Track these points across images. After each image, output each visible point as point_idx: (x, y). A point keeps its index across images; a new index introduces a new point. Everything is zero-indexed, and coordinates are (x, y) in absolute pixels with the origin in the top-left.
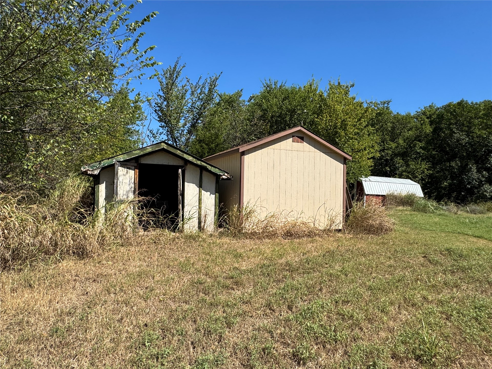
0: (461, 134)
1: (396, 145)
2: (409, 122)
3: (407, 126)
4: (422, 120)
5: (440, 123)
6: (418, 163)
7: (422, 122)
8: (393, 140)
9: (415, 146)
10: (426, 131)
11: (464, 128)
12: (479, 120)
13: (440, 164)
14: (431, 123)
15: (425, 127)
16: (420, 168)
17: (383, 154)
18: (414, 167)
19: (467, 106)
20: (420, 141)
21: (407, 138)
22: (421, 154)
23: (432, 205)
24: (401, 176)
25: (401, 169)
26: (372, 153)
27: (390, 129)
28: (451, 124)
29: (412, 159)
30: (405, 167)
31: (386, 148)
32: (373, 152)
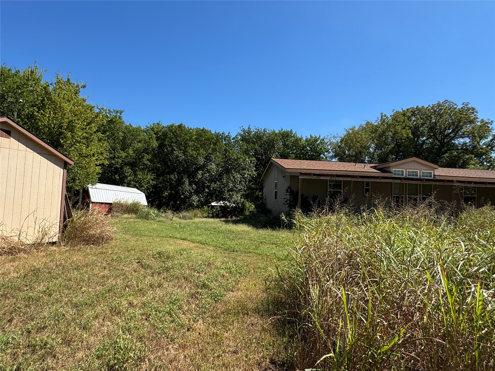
0: (179, 151)
1: (126, 155)
2: (139, 135)
3: (137, 138)
4: (150, 135)
5: (164, 140)
6: (144, 174)
7: (150, 136)
8: (123, 150)
9: (143, 157)
10: (153, 145)
11: (182, 147)
12: (193, 142)
13: (163, 176)
14: (158, 139)
15: (152, 142)
16: (147, 178)
17: (113, 162)
18: (141, 177)
19: (185, 129)
20: (147, 154)
21: (137, 150)
22: (148, 166)
23: (154, 213)
24: (129, 185)
25: (129, 178)
26: (100, 160)
27: (121, 138)
28: (172, 142)
29: (140, 169)
30: (133, 177)
31: (116, 156)
32: (102, 159)
